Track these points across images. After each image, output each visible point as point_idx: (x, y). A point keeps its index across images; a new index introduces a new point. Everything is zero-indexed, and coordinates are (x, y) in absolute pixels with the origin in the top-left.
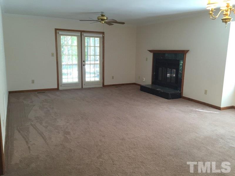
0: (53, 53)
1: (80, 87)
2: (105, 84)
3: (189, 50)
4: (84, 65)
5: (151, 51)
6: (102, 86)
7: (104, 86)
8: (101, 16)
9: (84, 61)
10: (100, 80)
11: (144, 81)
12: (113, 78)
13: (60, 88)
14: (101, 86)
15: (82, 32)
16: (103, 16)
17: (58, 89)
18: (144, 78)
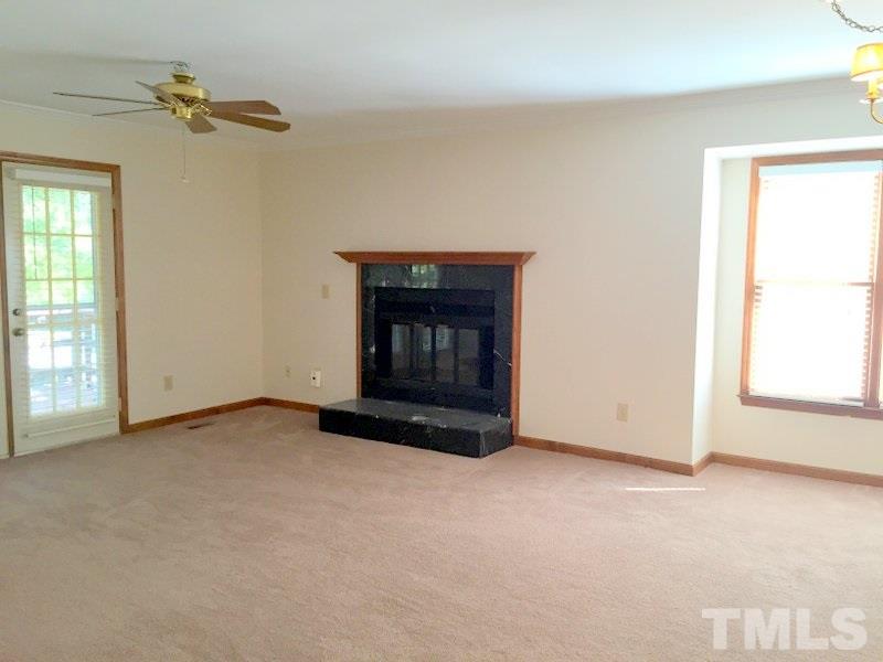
2: (133, 420)
3: (534, 253)
4: (19, 332)
5: (348, 256)
6: (118, 429)
7: (126, 428)
8: (172, 80)
9: (17, 312)
10: (106, 404)
11: (318, 385)
12: (168, 384)
16: (181, 79)
18: (318, 375)
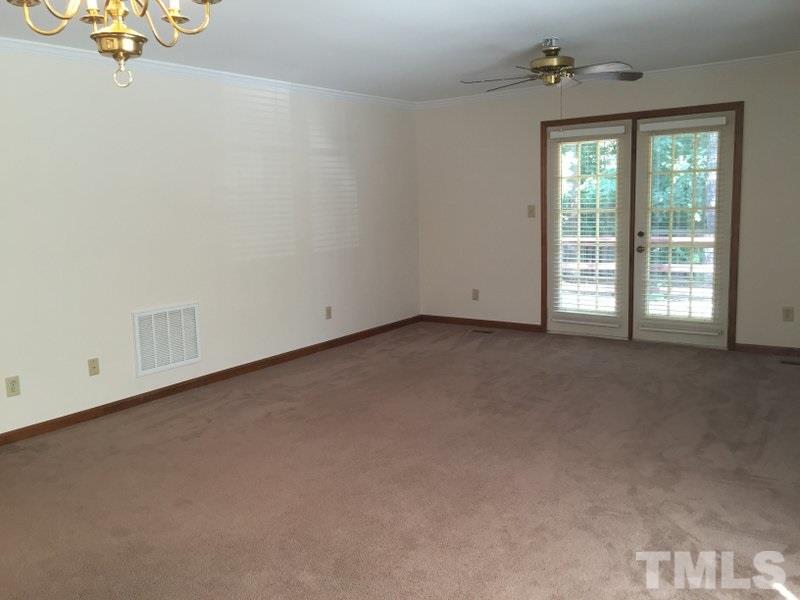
0: (534, 206)
1: (623, 334)
2: (740, 339)
4: (641, 250)
6: (726, 345)
7: (733, 345)
8: (544, 55)
9: (641, 234)
10: (714, 319)
13: (552, 327)
14: (722, 343)
15: (636, 117)
16: (549, 53)
17: (541, 329)
